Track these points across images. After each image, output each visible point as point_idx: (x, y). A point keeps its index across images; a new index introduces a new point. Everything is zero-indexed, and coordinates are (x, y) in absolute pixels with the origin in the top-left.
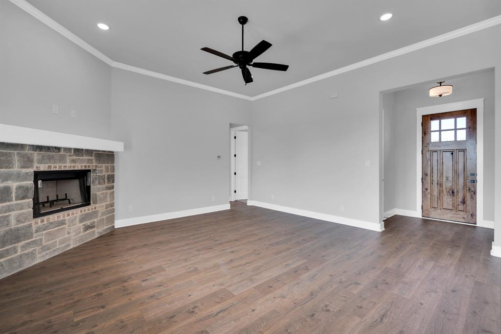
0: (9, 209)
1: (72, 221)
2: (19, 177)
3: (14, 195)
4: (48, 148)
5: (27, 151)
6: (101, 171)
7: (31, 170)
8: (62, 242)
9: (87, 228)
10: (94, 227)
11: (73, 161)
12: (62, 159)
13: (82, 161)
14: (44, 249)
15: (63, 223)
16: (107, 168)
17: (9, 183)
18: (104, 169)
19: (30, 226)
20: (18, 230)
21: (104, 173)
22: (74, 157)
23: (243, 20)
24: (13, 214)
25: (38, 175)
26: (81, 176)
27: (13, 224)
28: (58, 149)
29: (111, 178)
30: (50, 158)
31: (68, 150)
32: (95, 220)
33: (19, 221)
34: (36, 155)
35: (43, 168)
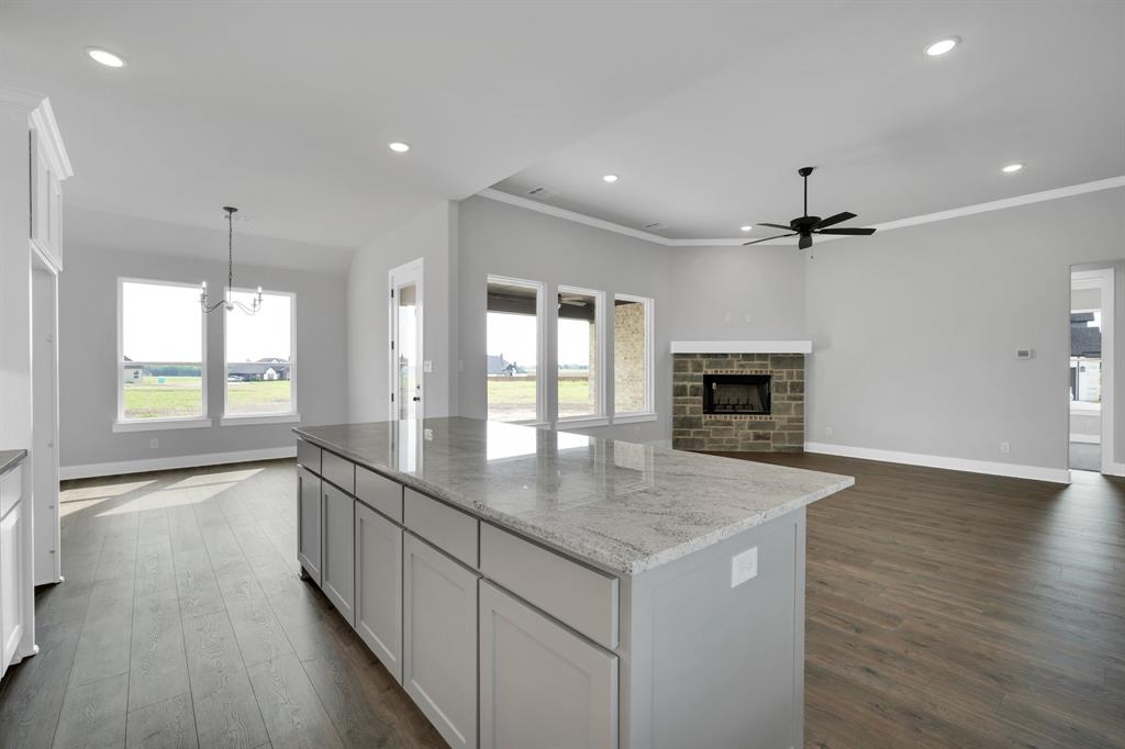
0: (686, 402)
1: (740, 426)
2: (692, 379)
3: (688, 392)
4: (716, 355)
5: (699, 359)
6: (781, 378)
7: (702, 374)
8: (728, 441)
9: (758, 437)
10: (768, 439)
11: (741, 366)
12: (730, 364)
13: (753, 366)
14: (711, 441)
15: (729, 424)
16: (790, 375)
17: (685, 383)
18: (785, 374)
19: (700, 418)
20: (691, 418)
21: (785, 380)
22: (743, 362)
23: (806, 172)
24: (688, 406)
25: (708, 379)
26: (761, 381)
27: (688, 414)
28: (725, 355)
29: (799, 387)
30: (717, 365)
31: (736, 355)
32: (772, 432)
33: (692, 412)
34: (705, 362)
35: (710, 372)
